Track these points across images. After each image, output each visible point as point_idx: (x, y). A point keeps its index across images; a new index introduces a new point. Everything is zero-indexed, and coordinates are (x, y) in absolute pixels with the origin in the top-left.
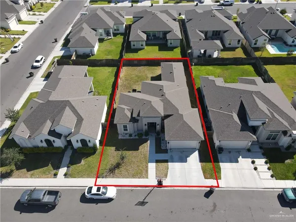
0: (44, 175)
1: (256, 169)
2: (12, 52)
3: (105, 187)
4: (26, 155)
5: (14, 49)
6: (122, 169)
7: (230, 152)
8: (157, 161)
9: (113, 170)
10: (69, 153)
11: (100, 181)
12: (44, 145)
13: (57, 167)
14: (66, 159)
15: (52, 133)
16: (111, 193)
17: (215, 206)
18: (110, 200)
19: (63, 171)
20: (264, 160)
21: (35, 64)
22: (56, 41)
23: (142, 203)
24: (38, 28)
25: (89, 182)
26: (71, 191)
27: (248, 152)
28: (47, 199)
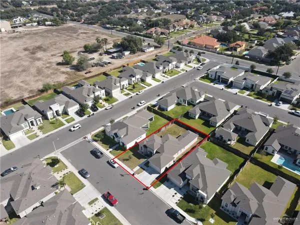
0: (105, 148)
1: (173, 196)
2: (137, 94)
3: (116, 162)
4: (105, 137)
5: (138, 93)
6: (128, 162)
7: (172, 184)
8: (141, 168)
9: (124, 160)
10: (117, 145)
11: (116, 160)
12: (112, 137)
13: (110, 148)
14: (115, 147)
15: (116, 134)
16: (116, 165)
17: (143, 193)
18: (114, 167)
19: (111, 150)
20: (181, 196)
21: (139, 104)
22: (159, 96)
23: (122, 175)
24: (158, 85)
25: (112, 157)
26: (107, 157)
27: (179, 190)
28: (99, 154)
